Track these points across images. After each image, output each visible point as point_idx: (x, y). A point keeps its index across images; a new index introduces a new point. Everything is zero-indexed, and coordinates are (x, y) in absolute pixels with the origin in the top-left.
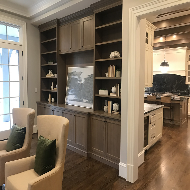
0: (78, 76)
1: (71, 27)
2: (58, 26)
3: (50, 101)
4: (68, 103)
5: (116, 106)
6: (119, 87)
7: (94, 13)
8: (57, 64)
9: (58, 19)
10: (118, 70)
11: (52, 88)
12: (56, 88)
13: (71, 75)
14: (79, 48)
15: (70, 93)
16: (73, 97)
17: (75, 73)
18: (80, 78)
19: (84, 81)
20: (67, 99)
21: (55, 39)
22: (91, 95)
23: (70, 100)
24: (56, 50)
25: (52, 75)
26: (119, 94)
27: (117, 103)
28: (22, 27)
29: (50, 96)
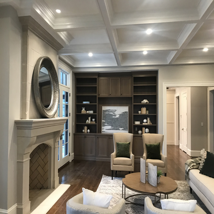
0: (113, 112)
1: (110, 80)
2: (98, 77)
3: (86, 132)
4: (104, 132)
5: (147, 130)
6: (149, 119)
7: (132, 76)
8: (97, 104)
9: (99, 73)
10: (147, 110)
11: (88, 121)
12: (92, 121)
13: (106, 112)
14: (119, 95)
15: (106, 124)
16: (110, 127)
17: (109, 110)
18: (115, 114)
19: (119, 116)
20: (103, 129)
21: (96, 86)
22: (126, 125)
23: (106, 129)
24: (96, 94)
25: (88, 112)
26: (149, 123)
27: (148, 128)
28: (70, 74)
29: (86, 128)
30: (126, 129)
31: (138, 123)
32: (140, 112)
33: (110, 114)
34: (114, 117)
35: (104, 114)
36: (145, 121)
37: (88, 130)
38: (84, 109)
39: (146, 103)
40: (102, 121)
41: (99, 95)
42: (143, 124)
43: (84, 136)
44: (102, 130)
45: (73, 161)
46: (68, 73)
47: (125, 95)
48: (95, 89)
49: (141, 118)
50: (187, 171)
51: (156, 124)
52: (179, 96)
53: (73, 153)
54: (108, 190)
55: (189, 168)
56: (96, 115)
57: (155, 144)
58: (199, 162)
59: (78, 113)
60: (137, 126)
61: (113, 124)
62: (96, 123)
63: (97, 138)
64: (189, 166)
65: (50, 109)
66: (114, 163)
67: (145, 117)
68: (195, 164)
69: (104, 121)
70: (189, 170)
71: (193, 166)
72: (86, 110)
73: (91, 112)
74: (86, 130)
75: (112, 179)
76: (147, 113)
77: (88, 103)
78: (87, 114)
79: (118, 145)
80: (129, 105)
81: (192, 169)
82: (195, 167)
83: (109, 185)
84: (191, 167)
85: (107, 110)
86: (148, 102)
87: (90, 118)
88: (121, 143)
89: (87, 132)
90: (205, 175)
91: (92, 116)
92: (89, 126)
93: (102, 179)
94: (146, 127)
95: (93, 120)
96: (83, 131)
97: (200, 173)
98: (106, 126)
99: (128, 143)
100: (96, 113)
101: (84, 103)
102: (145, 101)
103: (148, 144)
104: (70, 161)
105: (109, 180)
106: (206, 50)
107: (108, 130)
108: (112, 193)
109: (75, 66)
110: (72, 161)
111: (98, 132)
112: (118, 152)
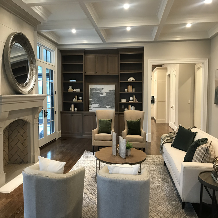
0: (100, 91)
1: (97, 58)
2: (84, 54)
3: (73, 110)
4: (91, 110)
5: (133, 108)
6: (135, 97)
7: (119, 54)
8: (83, 82)
9: (85, 50)
10: (133, 88)
11: (75, 100)
12: (79, 100)
13: (93, 90)
14: (105, 73)
15: (93, 103)
16: (97, 105)
17: (96, 89)
18: (102, 92)
19: (106, 94)
20: (90, 107)
21: (82, 63)
22: (112, 103)
23: (93, 108)
24: (83, 72)
25: (74, 90)
26: (135, 101)
27: (134, 106)
28: (54, 51)
29: (73, 106)
30: (113, 107)
31: (124, 101)
32: (126, 90)
33: (97, 92)
34: (101, 95)
35: (91, 92)
36: (131, 98)
37: (75, 108)
38: (70, 88)
39: (133, 81)
40: (90, 99)
41: (86, 73)
42: (130, 102)
43: (70, 114)
44: (89, 109)
45: (61, 138)
46: (52, 51)
47: (111, 73)
48: (81, 67)
49: (128, 96)
50: (162, 145)
51: (141, 102)
52: (170, 74)
53: (60, 131)
54: (86, 164)
55: (163, 142)
56: (83, 93)
57: (136, 120)
58: (172, 137)
59: (65, 91)
60: (124, 104)
61: (100, 102)
62: (83, 101)
63: (83, 116)
64: (163, 140)
65: (26, 86)
66: (95, 139)
67: (131, 95)
68: (169, 138)
69: (91, 99)
70: (163, 144)
71: (167, 140)
72: (73, 88)
73: (78, 90)
74: (73, 108)
75: (93, 154)
76: (134, 91)
77: (74, 81)
78: (74, 92)
79: (100, 121)
80: (116, 83)
81: (166, 143)
82: (169, 141)
83: (89, 159)
84: (165, 141)
85: (94, 89)
86: (134, 80)
87: (76, 96)
88: (103, 120)
89: (75, 111)
90: (175, 148)
91: (79, 95)
92: (76, 105)
93: (84, 154)
94: (132, 104)
95: (80, 98)
96: (71, 109)
97: (171, 146)
98: (93, 104)
99: (109, 120)
100: (83, 91)
101: (71, 81)
102: (132, 79)
103: (129, 120)
104: (57, 138)
105: (90, 155)
106: (189, 25)
107: (95, 108)
108: (89, 166)
109: (60, 43)
110: (59, 138)
111: (86, 111)
112: (100, 129)
